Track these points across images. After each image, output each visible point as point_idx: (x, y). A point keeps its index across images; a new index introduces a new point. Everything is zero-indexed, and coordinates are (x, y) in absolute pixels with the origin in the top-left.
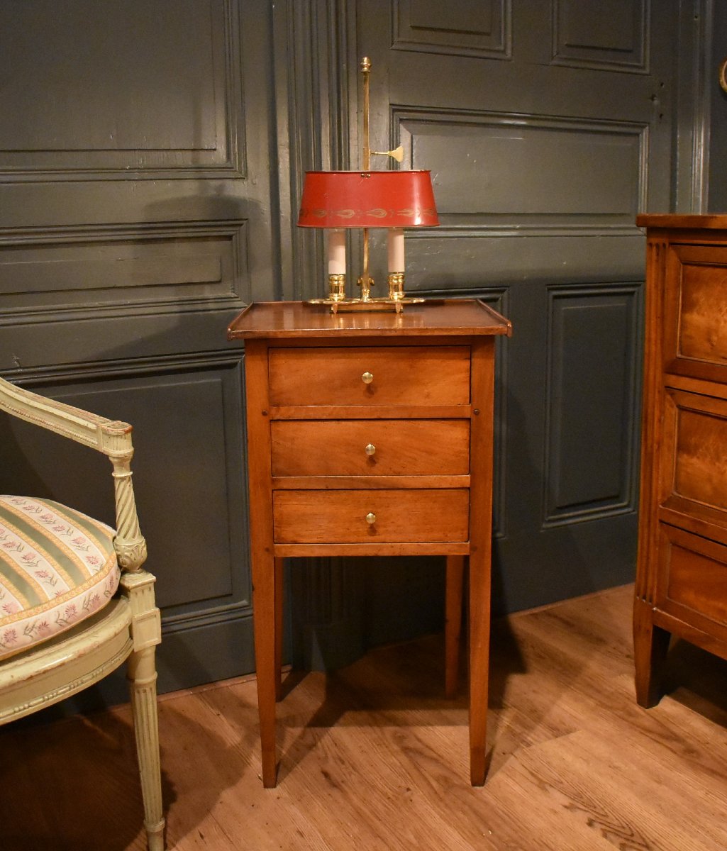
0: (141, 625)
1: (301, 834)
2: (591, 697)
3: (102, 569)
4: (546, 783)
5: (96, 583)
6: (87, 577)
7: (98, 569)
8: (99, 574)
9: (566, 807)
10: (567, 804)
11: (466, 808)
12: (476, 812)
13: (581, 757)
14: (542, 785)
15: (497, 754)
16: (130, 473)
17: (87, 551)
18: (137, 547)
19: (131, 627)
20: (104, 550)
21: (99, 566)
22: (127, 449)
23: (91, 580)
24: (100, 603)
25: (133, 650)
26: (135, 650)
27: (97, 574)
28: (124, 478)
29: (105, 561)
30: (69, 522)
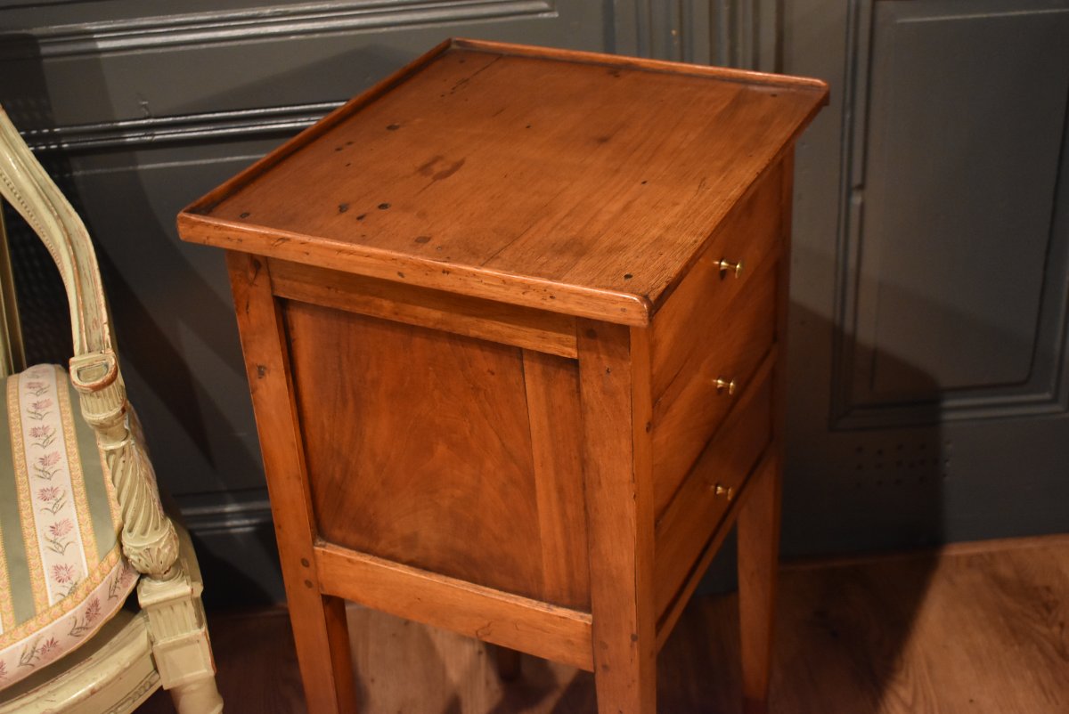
0: (173, 654)
3: (73, 591)
5: (53, 620)
6: (39, 609)
7: (66, 593)
8: (65, 603)
16: (123, 443)
17: (62, 553)
18: (148, 549)
19: (152, 656)
20: (94, 549)
21: (70, 586)
22: (104, 411)
23: (45, 615)
24: (61, 650)
25: (161, 688)
26: (165, 688)
27: (60, 602)
28: (112, 452)
29: (87, 575)
30: (72, 479)
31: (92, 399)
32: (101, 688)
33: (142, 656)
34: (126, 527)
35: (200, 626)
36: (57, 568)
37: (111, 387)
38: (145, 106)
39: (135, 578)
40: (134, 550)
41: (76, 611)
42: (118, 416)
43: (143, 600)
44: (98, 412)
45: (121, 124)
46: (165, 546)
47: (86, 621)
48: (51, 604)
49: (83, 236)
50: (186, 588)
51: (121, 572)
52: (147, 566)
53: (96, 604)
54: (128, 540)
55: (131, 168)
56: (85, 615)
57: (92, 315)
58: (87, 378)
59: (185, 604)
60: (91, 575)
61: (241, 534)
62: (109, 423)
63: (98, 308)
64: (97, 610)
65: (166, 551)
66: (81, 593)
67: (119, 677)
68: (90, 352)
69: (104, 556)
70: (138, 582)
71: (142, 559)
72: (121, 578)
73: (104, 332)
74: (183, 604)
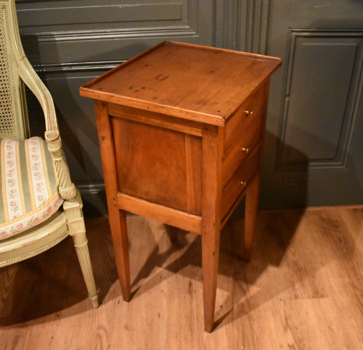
0: (73, 225)
1: (159, 315)
2: (349, 276)
3: (44, 203)
4: (289, 326)
5: (37, 212)
6: (33, 208)
7: (42, 204)
8: (41, 207)
9: (289, 346)
10: (291, 344)
11: (241, 328)
12: (243, 332)
13: (318, 316)
14: (287, 327)
15: (277, 299)
16: (60, 159)
17: (41, 192)
18: (67, 192)
19: (67, 225)
20: (50, 192)
21: (43, 202)
22: (55, 148)
23: (35, 210)
24: (40, 221)
25: (69, 235)
26: (71, 235)
27: (40, 207)
28: (57, 161)
29: (48, 199)
30: (44, 170)
31: (52, 144)
32: (51, 233)
33: (64, 225)
34: (60, 185)
35: (82, 217)
36: (39, 197)
37: (57, 141)
38: (69, 59)
39: (62, 201)
40: (63, 192)
41: (45, 209)
42: (59, 150)
43: (65, 208)
44: (53, 149)
45: (62, 64)
46: (72, 192)
47: (47, 213)
48: (37, 207)
49: (50, 96)
50: (78, 205)
51: (58, 199)
52: (66, 197)
53: (50, 208)
54: (61, 189)
55: (64, 78)
56: (47, 211)
57: (52, 120)
58: (50, 138)
59: (77, 210)
60: (49, 199)
61: (94, 194)
62: (56, 152)
63: (54, 117)
64: (51, 210)
65: (72, 193)
66: (46, 204)
67: (57, 230)
68: (51, 130)
69: (53, 194)
70: (63, 203)
71: (65, 195)
72: (58, 201)
73: (55, 124)
74: (76, 210)
